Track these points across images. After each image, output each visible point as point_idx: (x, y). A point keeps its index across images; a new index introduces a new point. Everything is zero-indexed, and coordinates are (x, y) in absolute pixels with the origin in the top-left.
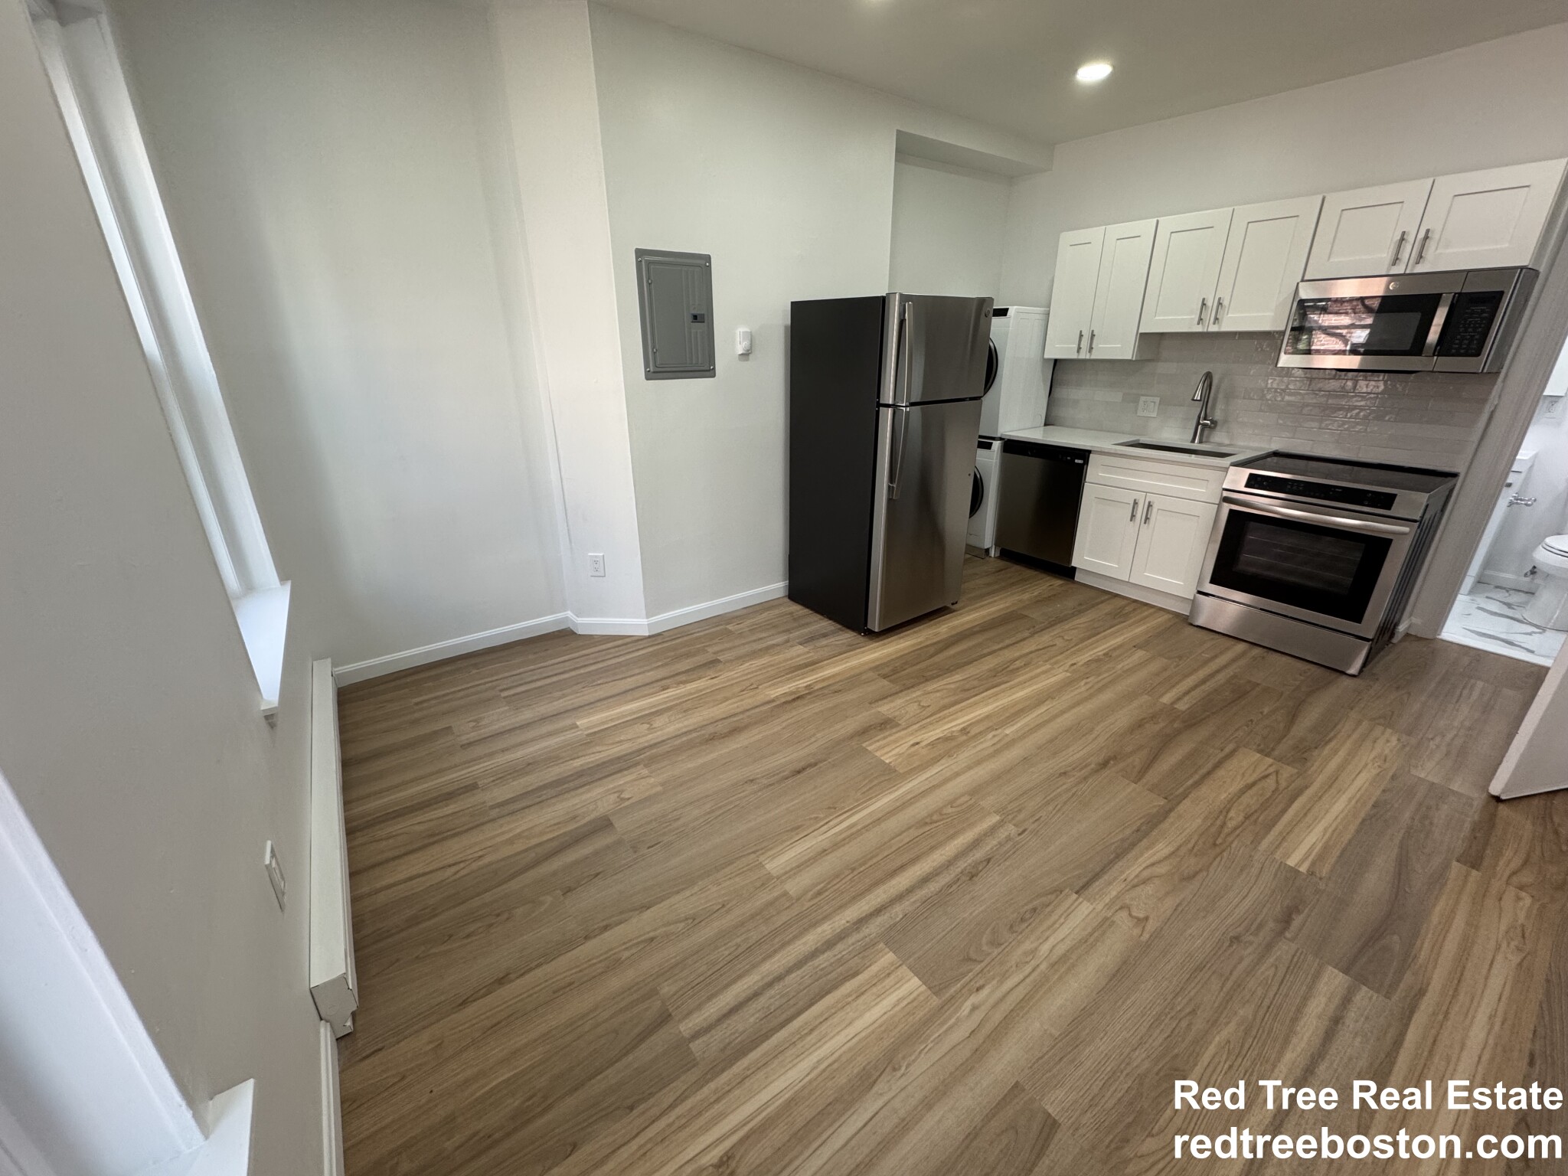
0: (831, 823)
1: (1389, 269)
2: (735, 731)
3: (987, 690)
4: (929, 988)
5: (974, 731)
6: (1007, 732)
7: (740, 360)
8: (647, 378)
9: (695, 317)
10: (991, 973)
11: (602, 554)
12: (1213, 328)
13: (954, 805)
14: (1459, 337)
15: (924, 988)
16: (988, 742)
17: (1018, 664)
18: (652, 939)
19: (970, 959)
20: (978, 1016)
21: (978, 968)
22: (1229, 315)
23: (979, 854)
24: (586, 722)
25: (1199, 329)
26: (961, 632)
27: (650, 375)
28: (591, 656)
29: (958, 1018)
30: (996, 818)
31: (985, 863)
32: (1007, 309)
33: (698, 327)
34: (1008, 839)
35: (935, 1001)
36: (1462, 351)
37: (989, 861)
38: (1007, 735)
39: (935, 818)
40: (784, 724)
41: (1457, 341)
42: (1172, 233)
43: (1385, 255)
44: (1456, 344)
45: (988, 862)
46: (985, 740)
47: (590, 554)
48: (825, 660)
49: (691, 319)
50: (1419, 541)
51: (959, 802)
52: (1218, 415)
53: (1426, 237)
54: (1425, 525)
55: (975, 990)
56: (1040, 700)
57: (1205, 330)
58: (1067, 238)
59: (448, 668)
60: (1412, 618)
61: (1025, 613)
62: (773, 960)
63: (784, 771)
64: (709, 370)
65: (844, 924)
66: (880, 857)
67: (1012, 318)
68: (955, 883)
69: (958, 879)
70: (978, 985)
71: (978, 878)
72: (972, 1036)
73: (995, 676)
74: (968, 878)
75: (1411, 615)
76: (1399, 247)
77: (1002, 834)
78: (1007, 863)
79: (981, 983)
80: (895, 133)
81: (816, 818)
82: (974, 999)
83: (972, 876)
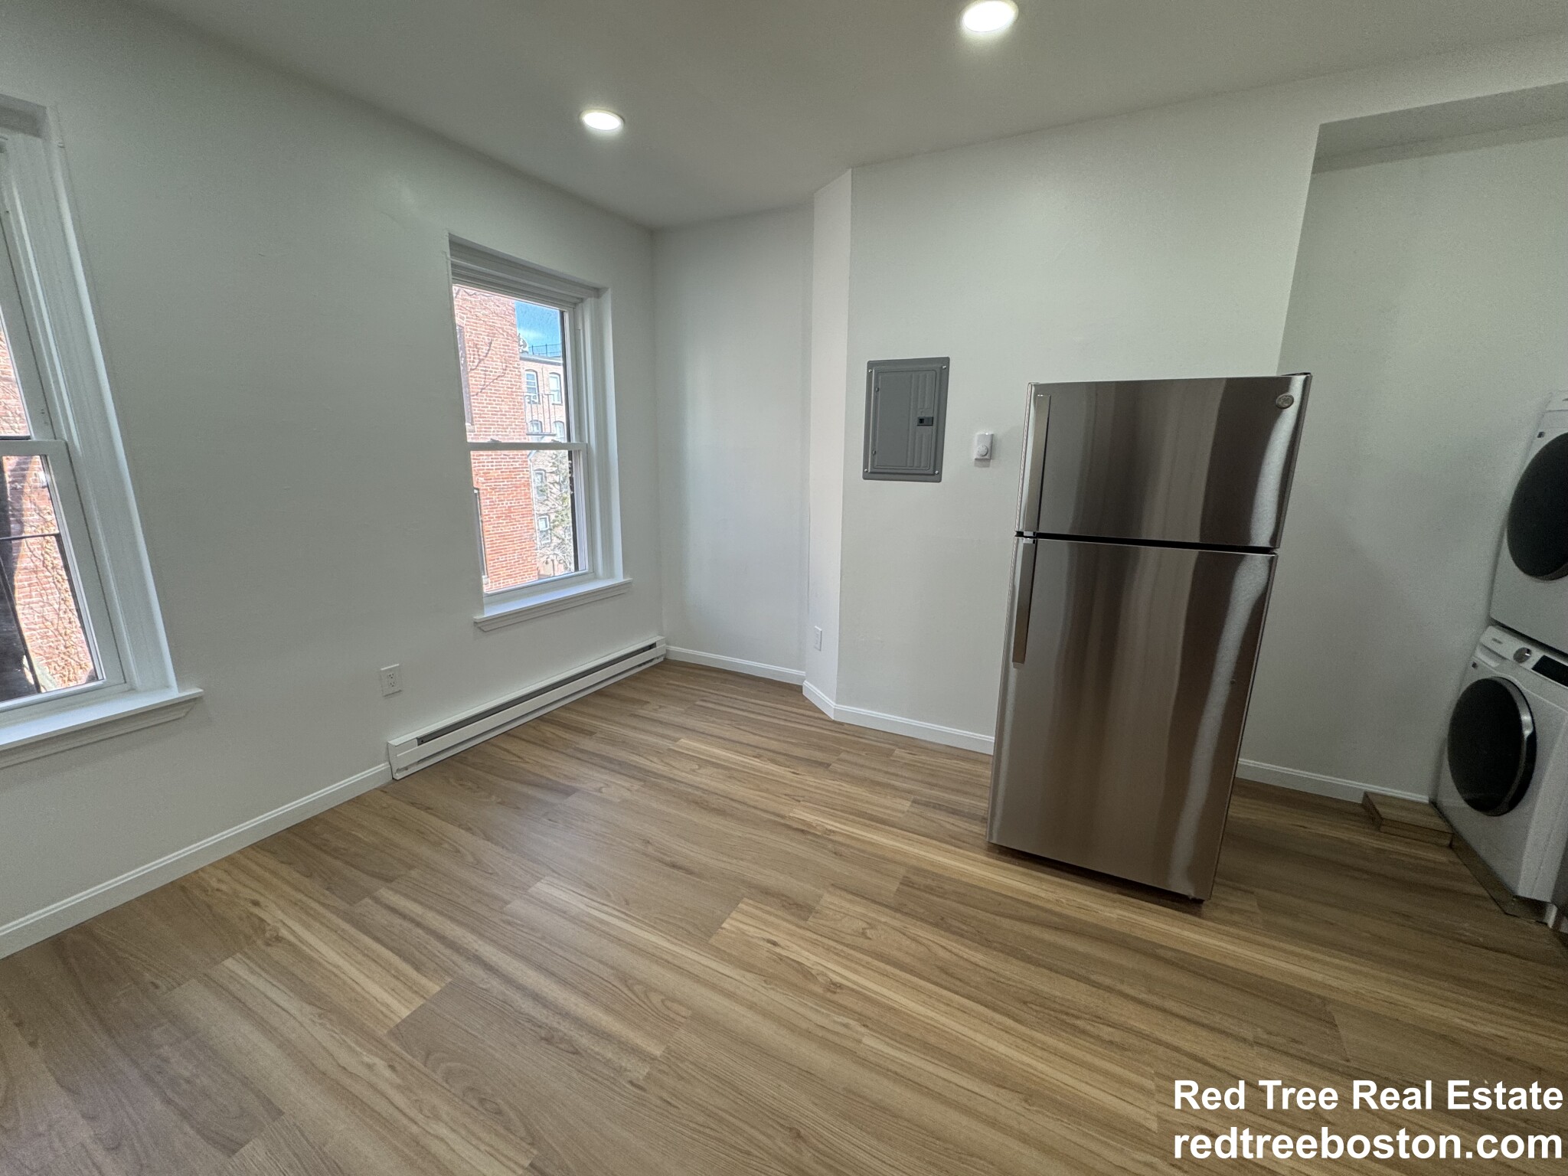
0: (605, 908)
2: (720, 812)
3: (969, 997)
4: (397, 1026)
5: (840, 998)
6: (867, 1040)
7: (976, 465)
8: (865, 478)
9: (921, 421)
10: (410, 1077)
11: (820, 630)
13: (669, 1004)
15: (399, 1021)
16: (833, 1021)
17: (1106, 1032)
18: (458, 851)
19: (428, 1055)
20: (363, 1072)
21: (418, 1064)
23: (584, 1040)
24: (686, 742)
27: (867, 476)
28: (778, 711)
29: (361, 1053)
30: (657, 1051)
31: (571, 1049)
33: (926, 431)
34: (620, 1071)
35: (382, 1032)
37: (576, 1052)
38: (859, 1042)
39: (637, 988)
40: (748, 836)
45: (574, 1053)
46: (828, 1015)
47: (816, 627)
48: (896, 828)
49: (917, 421)
51: (675, 1006)
55: (391, 1063)
56: (999, 1077)
59: (714, 675)
61: (1339, 1019)
62: (438, 917)
63: (668, 856)
64: (934, 474)
65: (473, 948)
66: (561, 953)
68: (535, 1024)
69: (540, 1027)
70: (396, 1065)
71: (546, 1046)
72: (340, 1068)
73: (1025, 1003)
74: (543, 1036)
77: (627, 1062)
78: (575, 1075)
79: (399, 1068)
81: (609, 895)
82: (380, 1065)
83: (548, 1040)
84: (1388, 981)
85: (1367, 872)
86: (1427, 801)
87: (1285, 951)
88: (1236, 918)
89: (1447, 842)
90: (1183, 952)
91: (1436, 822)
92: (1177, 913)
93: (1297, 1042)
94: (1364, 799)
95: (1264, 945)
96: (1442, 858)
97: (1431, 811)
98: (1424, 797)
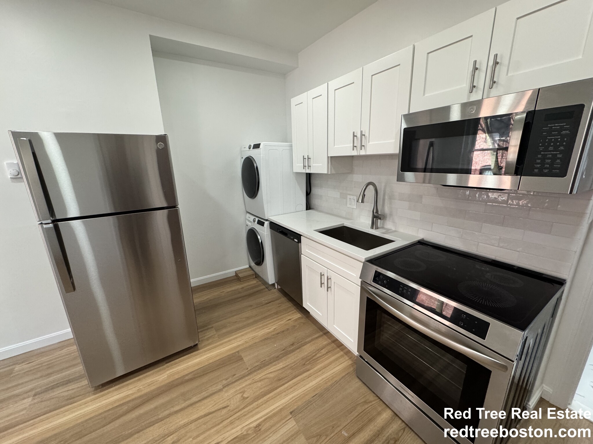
1: (469, 97)
12: (362, 153)
14: (539, 156)
22: (370, 143)
25: (354, 153)
26: (170, 383)
32: (260, 144)
36: (546, 171)
41: (539, 161)
42: (335, 90)
43: (465, 85)
44: (538, 164)
50: (525, 369)
52: (387, 210)
53: (496, 63)
54: (530, 351)
57: (359, 154)
58: (294, 101)
60: (544, 385)
67: (262, 149)
75: (542, 383)
76: (473, 76)
80: (149, 37)
84: (252, 331)
85: (240, 298)
86: (249, 267)
87: (226, 342)
88: (210, 341)
89: (255, 277)
90: (195, 370)
91: (251, 272)
92: (189, 355)
93: (234, 375)
94: (235, 274)
95: (218, 346)
96: (254, 282)
97: (250, 269)
98: (247, 266)
